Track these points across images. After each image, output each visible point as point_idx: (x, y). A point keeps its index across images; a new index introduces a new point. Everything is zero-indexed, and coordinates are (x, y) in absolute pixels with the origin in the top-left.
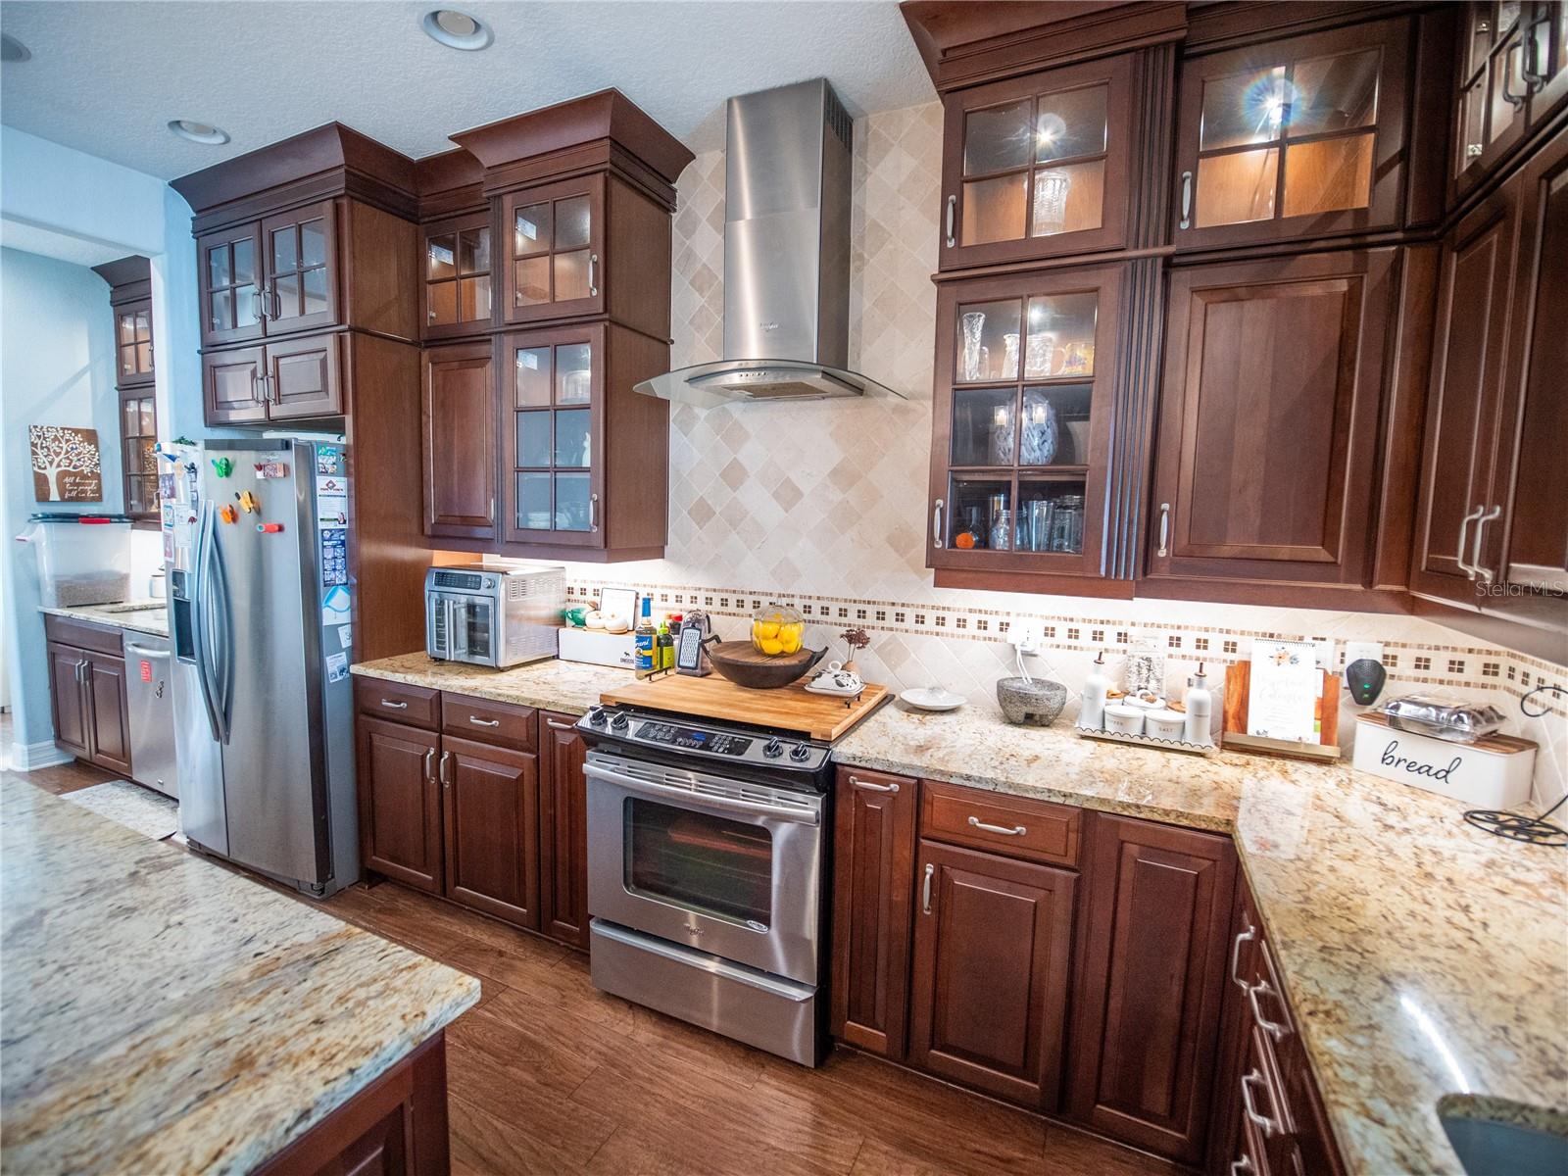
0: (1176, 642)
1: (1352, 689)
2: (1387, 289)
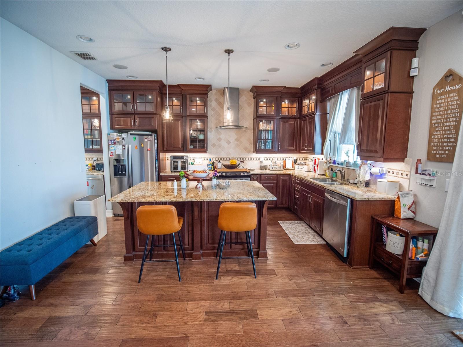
1: (294, 162)
2: (297, 123)
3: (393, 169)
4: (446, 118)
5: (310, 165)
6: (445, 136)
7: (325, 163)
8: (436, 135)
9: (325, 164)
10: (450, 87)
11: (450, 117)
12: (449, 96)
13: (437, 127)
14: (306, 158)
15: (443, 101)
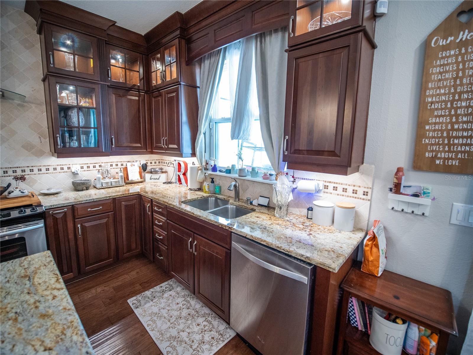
0: (111, 165)
1: (143, 169)
2: (144, 100)
3: (335, 183)
4: (460, 94)
5: (169, 172)
6: (456, 127)
7: (200, 169)
8: (435, 123)
9: (199, 172)
10: (469, 32)
11: (469, 89)
12: (466, 50)
13: (437, 109)
14: (161, 161)
15: (452, 60)
